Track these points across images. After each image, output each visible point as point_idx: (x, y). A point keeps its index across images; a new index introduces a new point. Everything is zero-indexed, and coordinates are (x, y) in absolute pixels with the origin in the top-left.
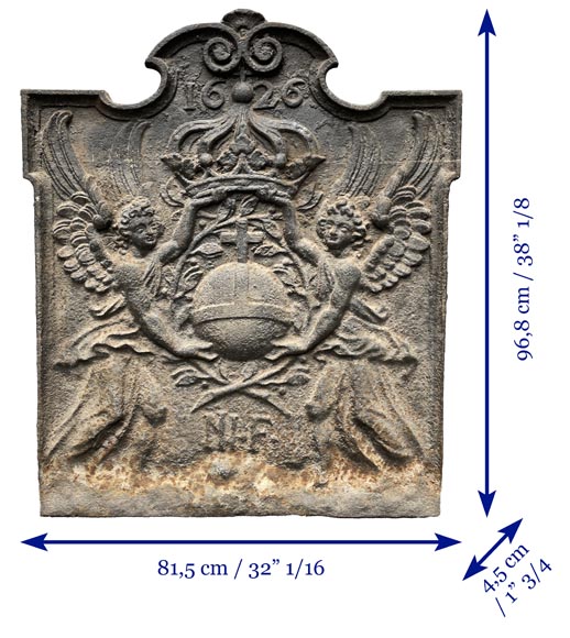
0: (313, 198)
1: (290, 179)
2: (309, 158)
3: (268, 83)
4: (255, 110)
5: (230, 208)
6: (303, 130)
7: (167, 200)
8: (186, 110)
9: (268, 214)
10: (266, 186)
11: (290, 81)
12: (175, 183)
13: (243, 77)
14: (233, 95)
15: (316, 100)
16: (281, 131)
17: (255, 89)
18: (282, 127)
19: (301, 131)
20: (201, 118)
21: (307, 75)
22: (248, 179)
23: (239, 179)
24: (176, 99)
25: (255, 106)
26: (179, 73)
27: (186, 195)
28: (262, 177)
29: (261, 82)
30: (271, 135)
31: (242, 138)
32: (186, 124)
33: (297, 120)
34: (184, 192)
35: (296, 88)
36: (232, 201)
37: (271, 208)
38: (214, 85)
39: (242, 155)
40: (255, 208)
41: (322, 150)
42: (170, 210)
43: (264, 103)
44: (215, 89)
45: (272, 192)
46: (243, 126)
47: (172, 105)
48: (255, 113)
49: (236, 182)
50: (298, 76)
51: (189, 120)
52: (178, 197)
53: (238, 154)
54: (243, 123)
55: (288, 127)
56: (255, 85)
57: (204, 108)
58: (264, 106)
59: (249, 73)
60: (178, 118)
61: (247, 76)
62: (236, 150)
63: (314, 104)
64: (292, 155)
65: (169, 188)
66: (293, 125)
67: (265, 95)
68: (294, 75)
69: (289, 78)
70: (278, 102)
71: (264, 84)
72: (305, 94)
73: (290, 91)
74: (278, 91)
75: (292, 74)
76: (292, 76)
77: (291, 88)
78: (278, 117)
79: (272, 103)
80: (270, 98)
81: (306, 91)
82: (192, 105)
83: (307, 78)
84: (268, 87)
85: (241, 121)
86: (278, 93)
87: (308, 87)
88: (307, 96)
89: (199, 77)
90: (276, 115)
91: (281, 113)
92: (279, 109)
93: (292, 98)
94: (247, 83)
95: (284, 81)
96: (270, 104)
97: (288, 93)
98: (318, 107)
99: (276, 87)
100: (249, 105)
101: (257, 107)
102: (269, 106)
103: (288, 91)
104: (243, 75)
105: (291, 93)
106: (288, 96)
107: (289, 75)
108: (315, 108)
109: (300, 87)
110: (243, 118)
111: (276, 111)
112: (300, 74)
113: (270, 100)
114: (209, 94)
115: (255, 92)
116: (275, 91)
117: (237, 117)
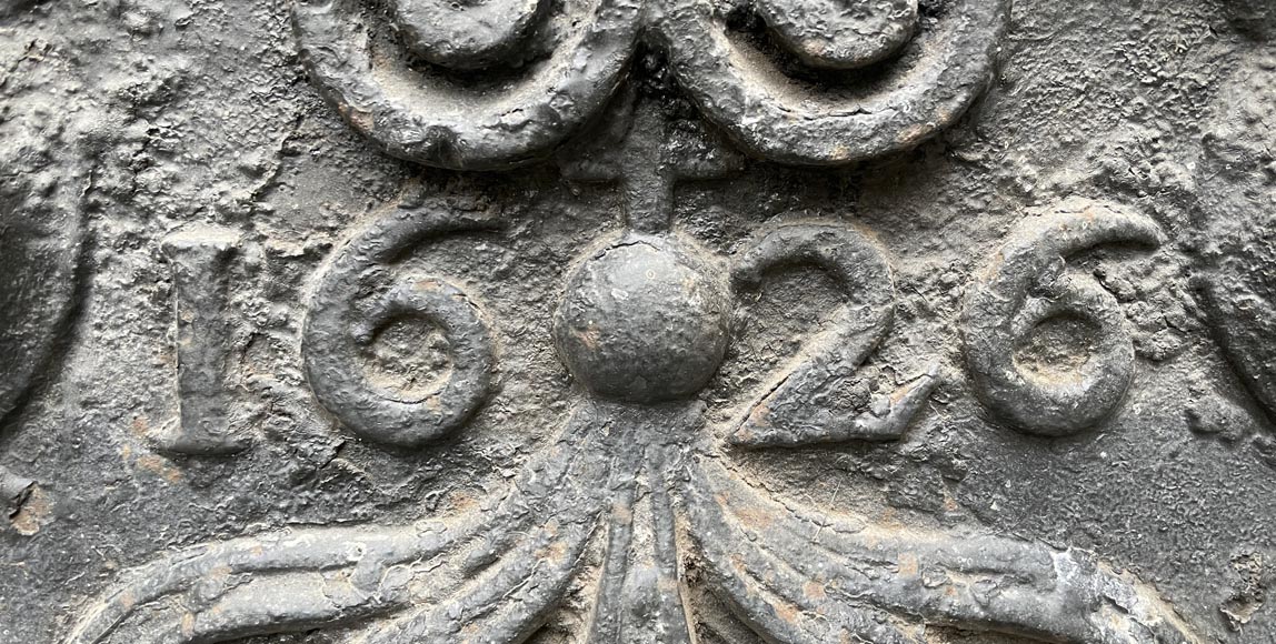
3: (858, 242)
4: (740, 449)
6: (1134, 619)
8: (179, 455)
11: (1033, 228)
13: (649, 188)
14: (564, 342)
15: (1235, 377)
16: (957, 628)
17: (744, 285)
18: (963, 598)
19: (1117, 631)
20: (301, 516)
21: (1183, 174)
24: (83, 365)
25: (742, 416)
26: (96, 148)
29: (800, 233)
32: (168, 565)
33: (1077, 535)
35: (1080, 282)
38: (404, 250)
43: (816, 392)
44: (413, 283)
46: (642, 613)
47: (55, 414)
48: (744, 479)
50: (1109, 184)
51: (200, 532)
54: (648, 577)
55: (1013, 601)
57: (321, 438)
58: (822, 423)
59: (705, 159)
60: (102, 514)
61: (683, 187)
63: (1221, 407)
66: (1054, 578)
67: (834, 335)
68: (1067, 176)
69: (1029, 199)
70: (934, 393)
71: (825, 250)
72: (1154, 327)
73: (1034, 305)
74: (934, 301)
75: (1057, 164)
76: (1056, 177)
77: (1046, 281)
78: (930, 511)
79: (879, 402)
80: (864, 361)
81: (1164, 304)
82: (219, 412)
83: (1179, 197)
84: (858, 275)
85: (626, 562)
86: (930, 315)
87: (1184, 272)
88: (1165, 341)
89: (278, 180)
90: (910, 491)
91: (954, 478)
92: (939, 444)
93: (1053, 360)
94: (683, 237)
95: (986, 221)
96: (861, 405)
97: (1019, 325)
98: (1248, 433)
99: (915, 266)
100: (695, 411)
101: (761, 435)
102: (859, 422)
103: (1019, 304)
104: (648, 174)
105: (1041, 323)
106: (1022, 342)
107: (1032, 171)
108: (1228, 442)
109: (1114, 270)
110: (642, 533)
111: (913, 461)
112: (1119, 162)
113: (871, 372)
114: (359, 330)
115: (741, 313)
116: (908, 301)
117: (593, 516)
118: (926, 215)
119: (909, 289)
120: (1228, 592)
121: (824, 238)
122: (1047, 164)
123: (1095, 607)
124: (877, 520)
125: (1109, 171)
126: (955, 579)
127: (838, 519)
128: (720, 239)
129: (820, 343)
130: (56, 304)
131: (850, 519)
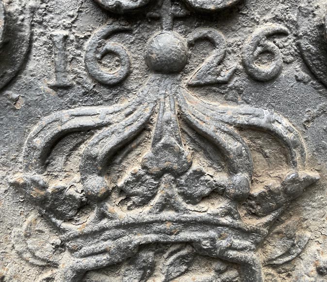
0: (293, 245)
1: (255, 215)
2: (294, 181)
3: (216, 33)
4: (191, 86)
5: (144, 269)
6: (282, 125)
7: (27, 255)
8: (55, 88)
9: (213, 273)
10: (212, 233)
11: (259, 30)
12: (41, 225)
13: (167, 20)
14: (147, 59)
15: (307, 67)
16: (241, 128)
17: (191, 45)
18: (242, 120)
19: (279, 128)
20: (85, 103)
21: (294, 16)
22: (179, 222)
23: (161, 222)
24: (31, 66)
25: (191, 78)
26: (33, 10)
27: (60, 248)
28: (204, 215)
29: (204, 31)
30: (222, 138)
31: (166, 146)
32: (54, 115)
33: (270, 106)
34: (59, 242)
35: (270, 43)
36: (148, 256)
37: (217, 265)
38: (108, 36)
39: (167, 177)
40: (189, 264)
41: (313, 159)
42: (33, 271)
43: (208, 72)
44: (110, 44)
45: (224, 243)
46: (168, 122)
47: (25, 78)
48: (190, 93)
49: (156, 227)
50: (276, 19)
51: (61, 108)
52: (46, 251)
53: (158, 176)
54: (169, 114)
55: (254, 121)
56: (191, 37)
57: (90, 84)
58: (209, 79)
59: (180, 12)
60: (37, 104)
61: (176, 19)
62: (155, 169)
63: (303, 74)
64: (259, 170)
65: (28, 236)
66: (263, 116)
67: (212, 57)
68: (267, 17)
69: (258, 23)
70: (235, 72)
71: (210, 35)
72: (287, 55)
73: (259, 49)
74: (236, 49)
75: (264, 14)
76: (264, 18)
77: (262, 43)
78: (234, 101)
79: (223, 74)
80: (219, 63)
81: (290, 49)
82: (65, 77)
83: (293, 22)
84: (217, 41)
85: (164, 111)
86: (235, 53)
87: (294, 41)
88: (290, 58)
89: (78, 18)
90: (230, 96)
91: (240, 92)
92: (237, 84)
93: (264, 63)
94: (176, 32)
95: (248, 29)
96: (218, 74)
97: (256, 54)
98: (309, 81)
99: (231, 40)
100: (179, 77)
101: (195, 82)
102: (218, 78)
103: (255, 49)
104: (167, 15)
105: (261, 53)
106: (256, 58)
107: (259, 16)
108: (305, 83)
109: (278, 41)
110: (167, 105)
111: (231, 89)
112: (279, 14)
113: (221, 67)
114: (98, 56)
115: (190, 52)
116: (229, 49)
117: (156, 101)
118: (233, 27)
119: (230, 46)
120: (305, 119)
121: (210, 32)
122: (262, 14)
123: (273, 122)
124: (222, 103)
125: (277, 16)
126: (240, 116)
127: (213, 103)
128: (185, 33)
129: (208, 59)
130: (24, 49)
131: (216, 103)
